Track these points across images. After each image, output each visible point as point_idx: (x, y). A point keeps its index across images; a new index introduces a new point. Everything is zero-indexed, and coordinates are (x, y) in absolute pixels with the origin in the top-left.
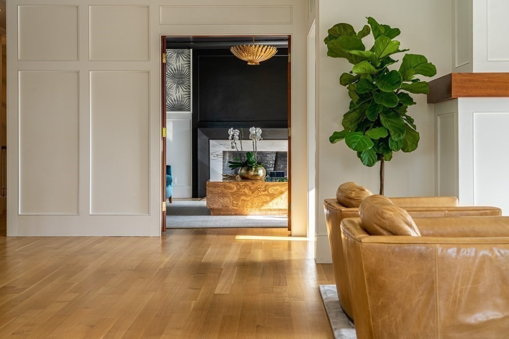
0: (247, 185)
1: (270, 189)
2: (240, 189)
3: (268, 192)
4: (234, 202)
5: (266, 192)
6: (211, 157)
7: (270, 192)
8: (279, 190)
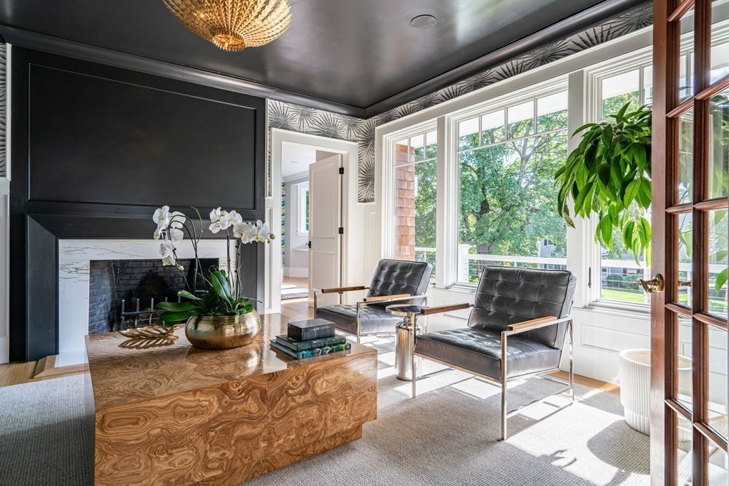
0: (254, 388)
1: (319, 382)
2: (231, 405)
3: (314, 393)
4: (212, 455)
5: (309, 396)
6: (61, 273)
7: (319, 392)
8: (340, 381)
